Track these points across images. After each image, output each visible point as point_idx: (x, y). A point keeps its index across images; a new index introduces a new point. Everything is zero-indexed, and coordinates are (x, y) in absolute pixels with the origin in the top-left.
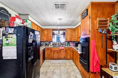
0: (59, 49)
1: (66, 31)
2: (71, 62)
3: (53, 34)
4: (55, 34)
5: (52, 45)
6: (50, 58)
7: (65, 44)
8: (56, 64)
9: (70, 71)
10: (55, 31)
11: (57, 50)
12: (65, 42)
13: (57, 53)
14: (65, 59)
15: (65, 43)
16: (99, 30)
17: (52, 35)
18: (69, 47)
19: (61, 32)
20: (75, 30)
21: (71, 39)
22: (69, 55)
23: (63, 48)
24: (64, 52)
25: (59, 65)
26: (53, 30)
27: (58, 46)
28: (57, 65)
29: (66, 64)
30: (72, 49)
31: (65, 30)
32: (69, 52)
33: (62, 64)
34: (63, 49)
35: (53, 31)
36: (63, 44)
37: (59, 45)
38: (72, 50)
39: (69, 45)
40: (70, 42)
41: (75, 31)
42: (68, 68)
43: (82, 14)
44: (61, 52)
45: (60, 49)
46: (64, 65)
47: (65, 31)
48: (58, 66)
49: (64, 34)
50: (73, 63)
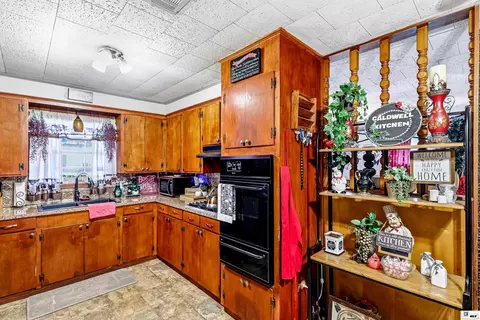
0: (81, 221)
1: (126, 121)
2: (157, 273)
3: (37, 131)
4: (47, 135)
5: (20, 200)
6: (16, 286)
7: (118, 187)
8: (77, 312)
9: (171, 312)
10: (46, 113)
11: (70, 228)
12: (114, 179)
13: (74, 242)
14: (125, 265)
15: (114, 184)
16: (298, 133)
17: (30, 135)
18: (135, 200)
19: (94, 125)
20: (164, 122)
21: (147, 161)
22: (141, 238)
23: (110, 208)
24: (116, 233)
25: (97, 308)
26: (32, 105)
27: (72, 200)
28: (85, 311)
29: (139, 290)
30: (155, 210)
31: (116, 116)
32: (141, 222)
33: (113, 297)
34: (113, 216)
35: (37, 113)
36: (105, 191)
37: (76, 198)
38: (156, 215)
39: (135, 193)
40: (140, 178)
41: (165, 127)
42: (155, 304)
43: (235, 60)
44: (97, 232)
45: (92, 220)
46: (127, 296)
47: (113, 122)
48: (95, 314)
49: (111, 136)
50: (168, 273)
